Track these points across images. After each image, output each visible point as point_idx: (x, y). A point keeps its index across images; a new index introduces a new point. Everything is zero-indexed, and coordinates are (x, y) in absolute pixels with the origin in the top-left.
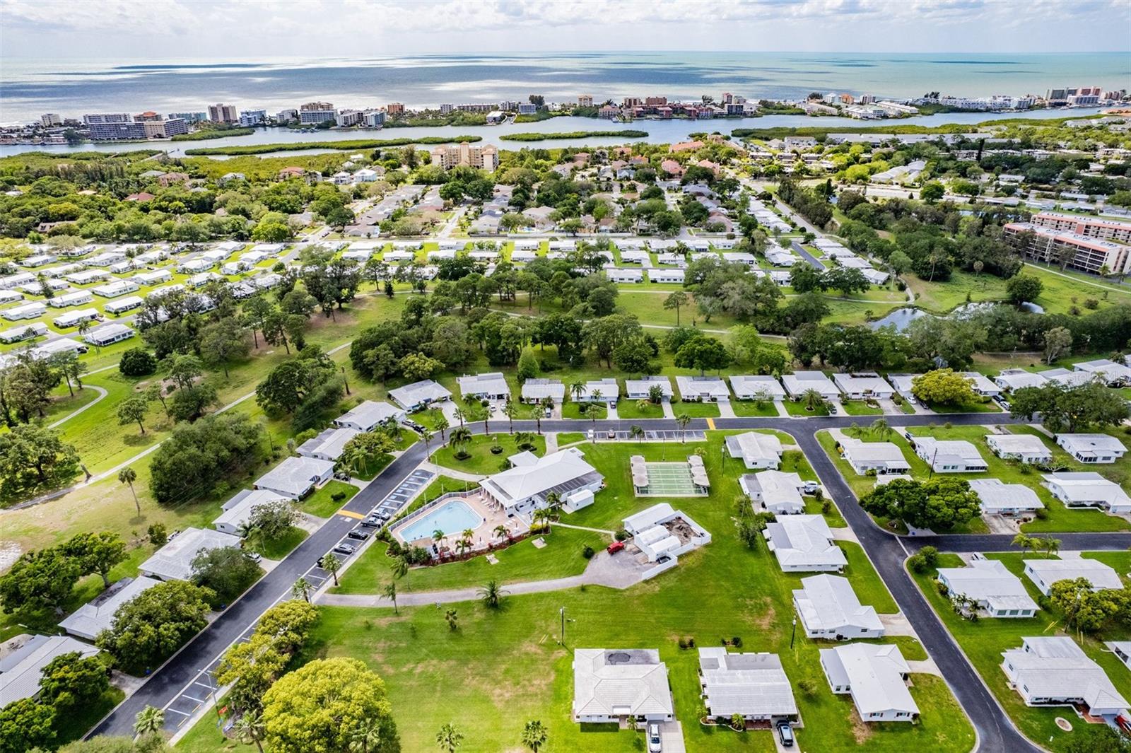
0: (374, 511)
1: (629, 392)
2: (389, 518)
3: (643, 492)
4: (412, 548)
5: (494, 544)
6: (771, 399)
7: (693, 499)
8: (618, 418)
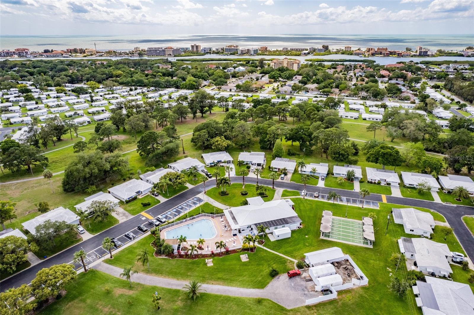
0: (159, 216)
1: (334, 172)
2: (165, 222)
3: (326, 236)
4: (166, 244)
5: (215, 252)
7: (361, 248)
8: (324, 187)
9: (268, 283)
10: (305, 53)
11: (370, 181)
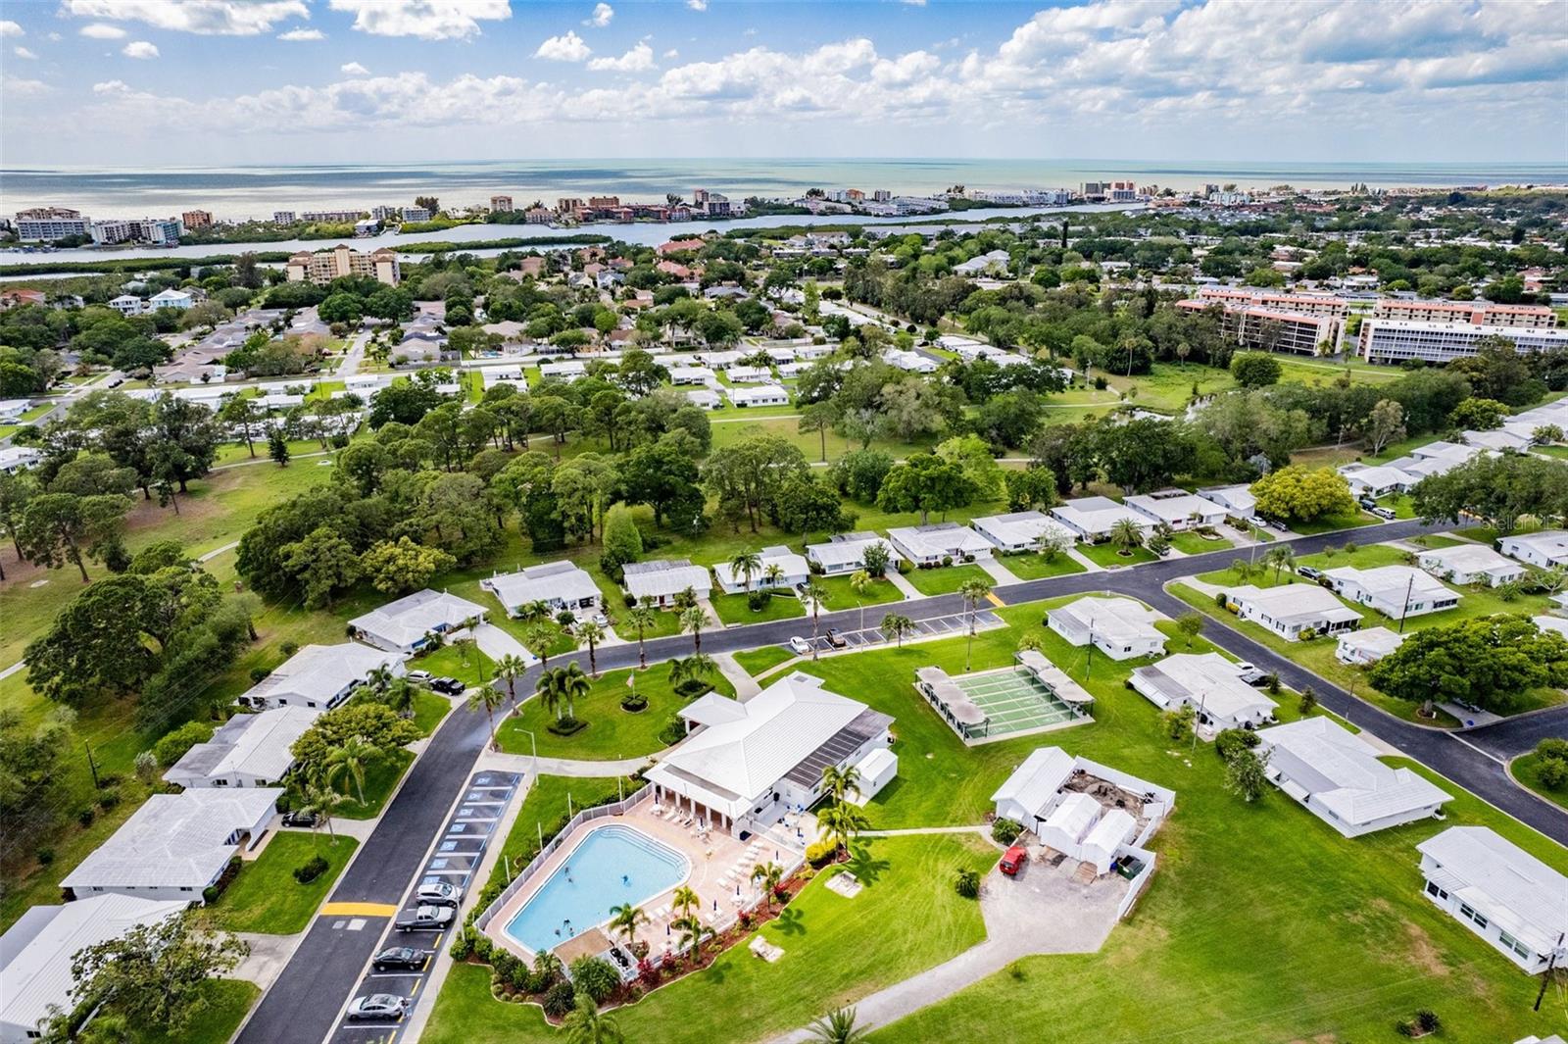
0: (413, 888)
2: (463, 899)
3: (977, 734)
7: (1073, 730)
8: (827, 612)
9: (980, 918)
10: (369, 229)
11: (923, 562)
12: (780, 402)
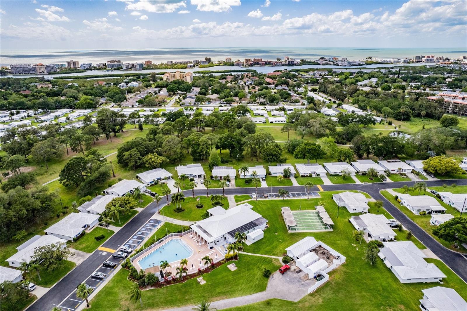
0: (122, 247)
1: (272, 172)
2: (131, 252)
3: (292, 229)
4: (146, 274)
5: (202, 269)
6: (349, 174)
7: (325, 233)
8: (267, 186)
9: (266, 284)
10: (191, 66)
11: (303, 175)
12: (283, 122)
